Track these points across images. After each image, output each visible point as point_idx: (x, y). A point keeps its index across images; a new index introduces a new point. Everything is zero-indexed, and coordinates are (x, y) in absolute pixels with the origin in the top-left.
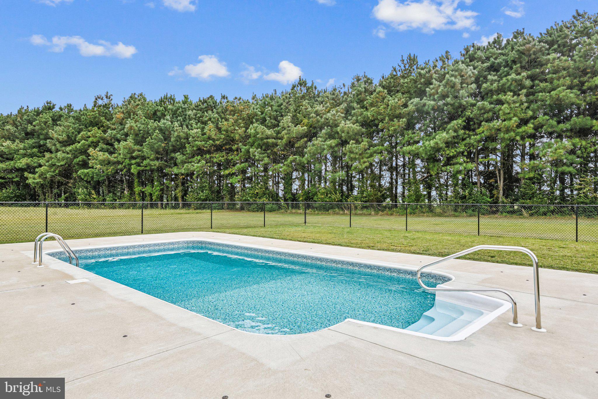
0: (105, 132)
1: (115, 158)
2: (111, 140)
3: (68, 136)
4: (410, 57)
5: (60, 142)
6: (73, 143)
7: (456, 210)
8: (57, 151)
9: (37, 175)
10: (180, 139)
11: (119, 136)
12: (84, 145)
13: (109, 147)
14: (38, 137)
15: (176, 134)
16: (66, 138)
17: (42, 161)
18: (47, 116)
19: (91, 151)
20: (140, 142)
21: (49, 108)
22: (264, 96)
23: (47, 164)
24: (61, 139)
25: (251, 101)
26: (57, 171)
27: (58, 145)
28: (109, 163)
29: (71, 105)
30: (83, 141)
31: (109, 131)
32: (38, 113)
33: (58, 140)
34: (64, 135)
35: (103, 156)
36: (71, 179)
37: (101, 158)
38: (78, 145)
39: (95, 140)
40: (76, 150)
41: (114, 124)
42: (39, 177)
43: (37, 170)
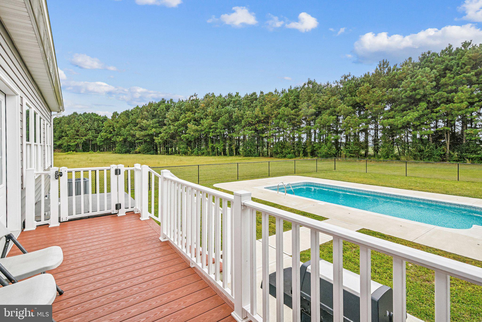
0: (195, 114)
1: (200, 128)
2: (198, 118)
3: (175, 116)
4: (384, 61)
5: (171, 120)
6: (178, 121)
7: (415, 159)
8: (170, 124)
9: (159, 138)
10: (238, 117)
11: (202, 116)
12: (184, 121)
13: (196, 122)
14: (159, 117)
15: (236, 114)
16: (174, 118)
17: (161, 130)
18: (163, 106)
19: (188, 125)
20: (215, 120)
21: (163, 101)
22: (283, 90)
23: (164, 132)
24: (171, 119)
25: (274, 93)
26: (169, 136)
27: (170, 121)
28: (197, 131)
29: (172, 99)
30: (183, 119)
31: (197, 114)
32: (159, 105)
33: (170, 119)
34: (173, 116)
35: (194, 127)
36: (174, 139)
37: (193, 128)
38: (181, 122)
39: (189, 118)
40: (180, 124)
41: (199, 110)
42: (161, 139)
43: (159, 135)
